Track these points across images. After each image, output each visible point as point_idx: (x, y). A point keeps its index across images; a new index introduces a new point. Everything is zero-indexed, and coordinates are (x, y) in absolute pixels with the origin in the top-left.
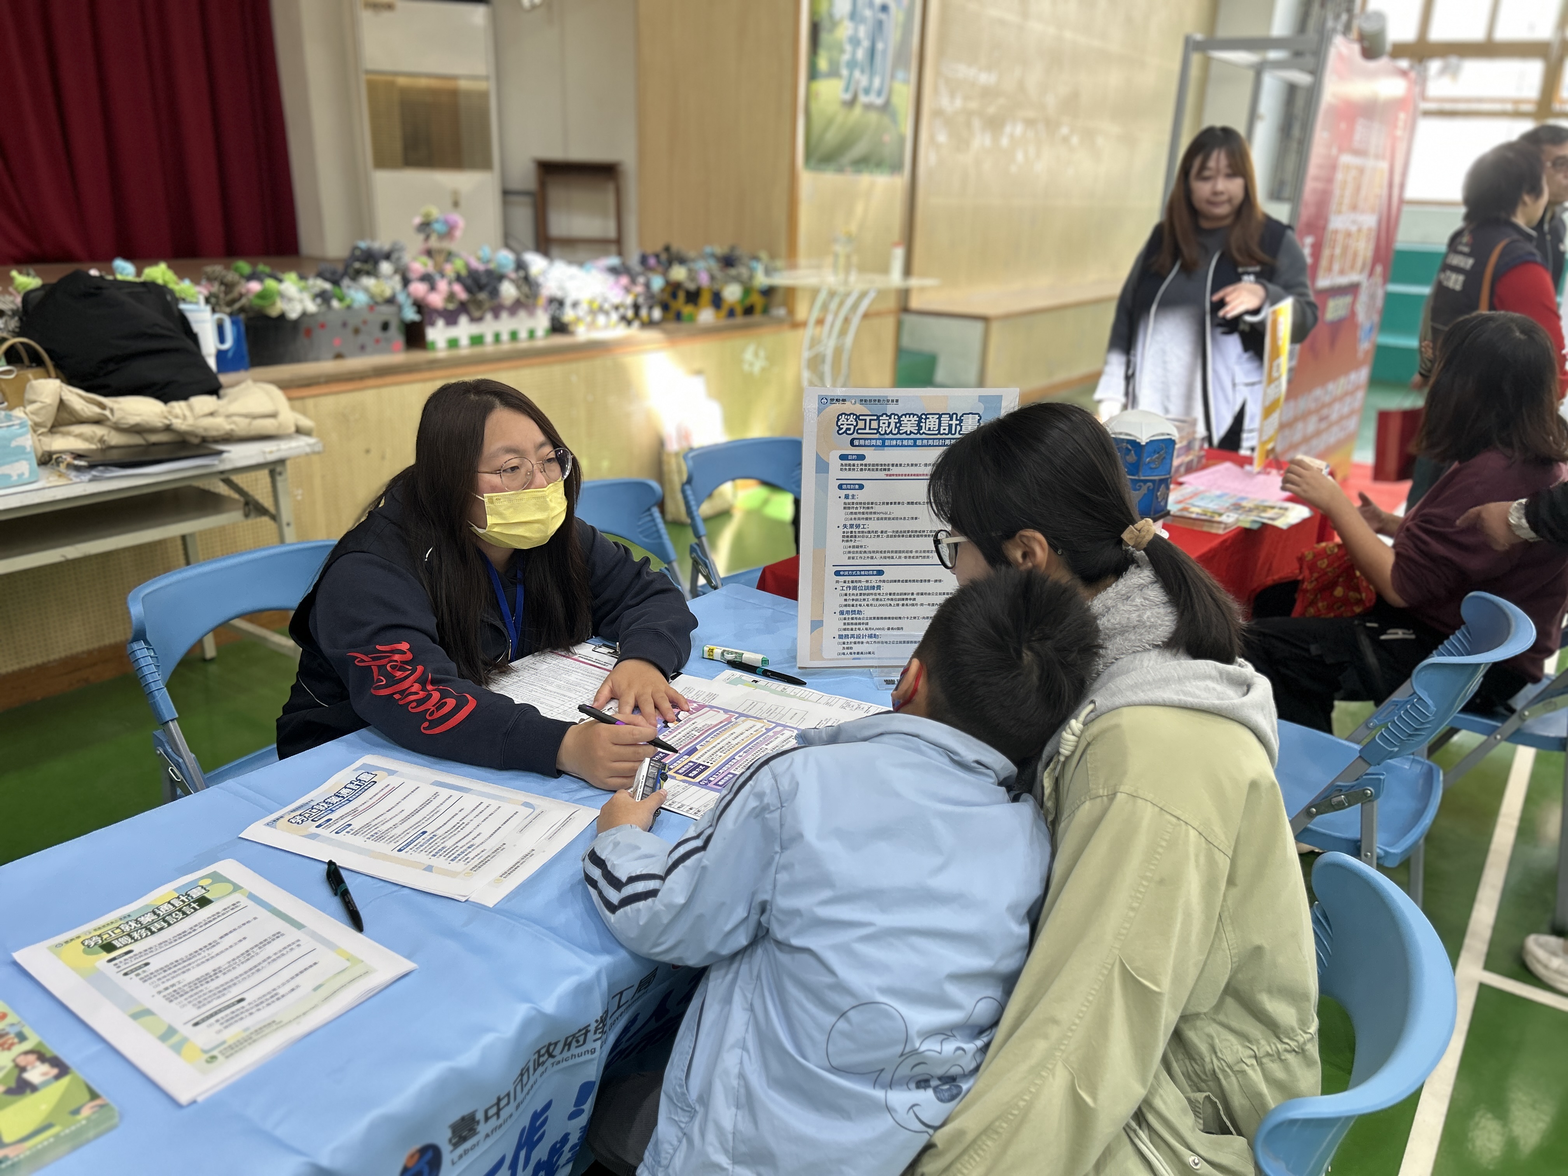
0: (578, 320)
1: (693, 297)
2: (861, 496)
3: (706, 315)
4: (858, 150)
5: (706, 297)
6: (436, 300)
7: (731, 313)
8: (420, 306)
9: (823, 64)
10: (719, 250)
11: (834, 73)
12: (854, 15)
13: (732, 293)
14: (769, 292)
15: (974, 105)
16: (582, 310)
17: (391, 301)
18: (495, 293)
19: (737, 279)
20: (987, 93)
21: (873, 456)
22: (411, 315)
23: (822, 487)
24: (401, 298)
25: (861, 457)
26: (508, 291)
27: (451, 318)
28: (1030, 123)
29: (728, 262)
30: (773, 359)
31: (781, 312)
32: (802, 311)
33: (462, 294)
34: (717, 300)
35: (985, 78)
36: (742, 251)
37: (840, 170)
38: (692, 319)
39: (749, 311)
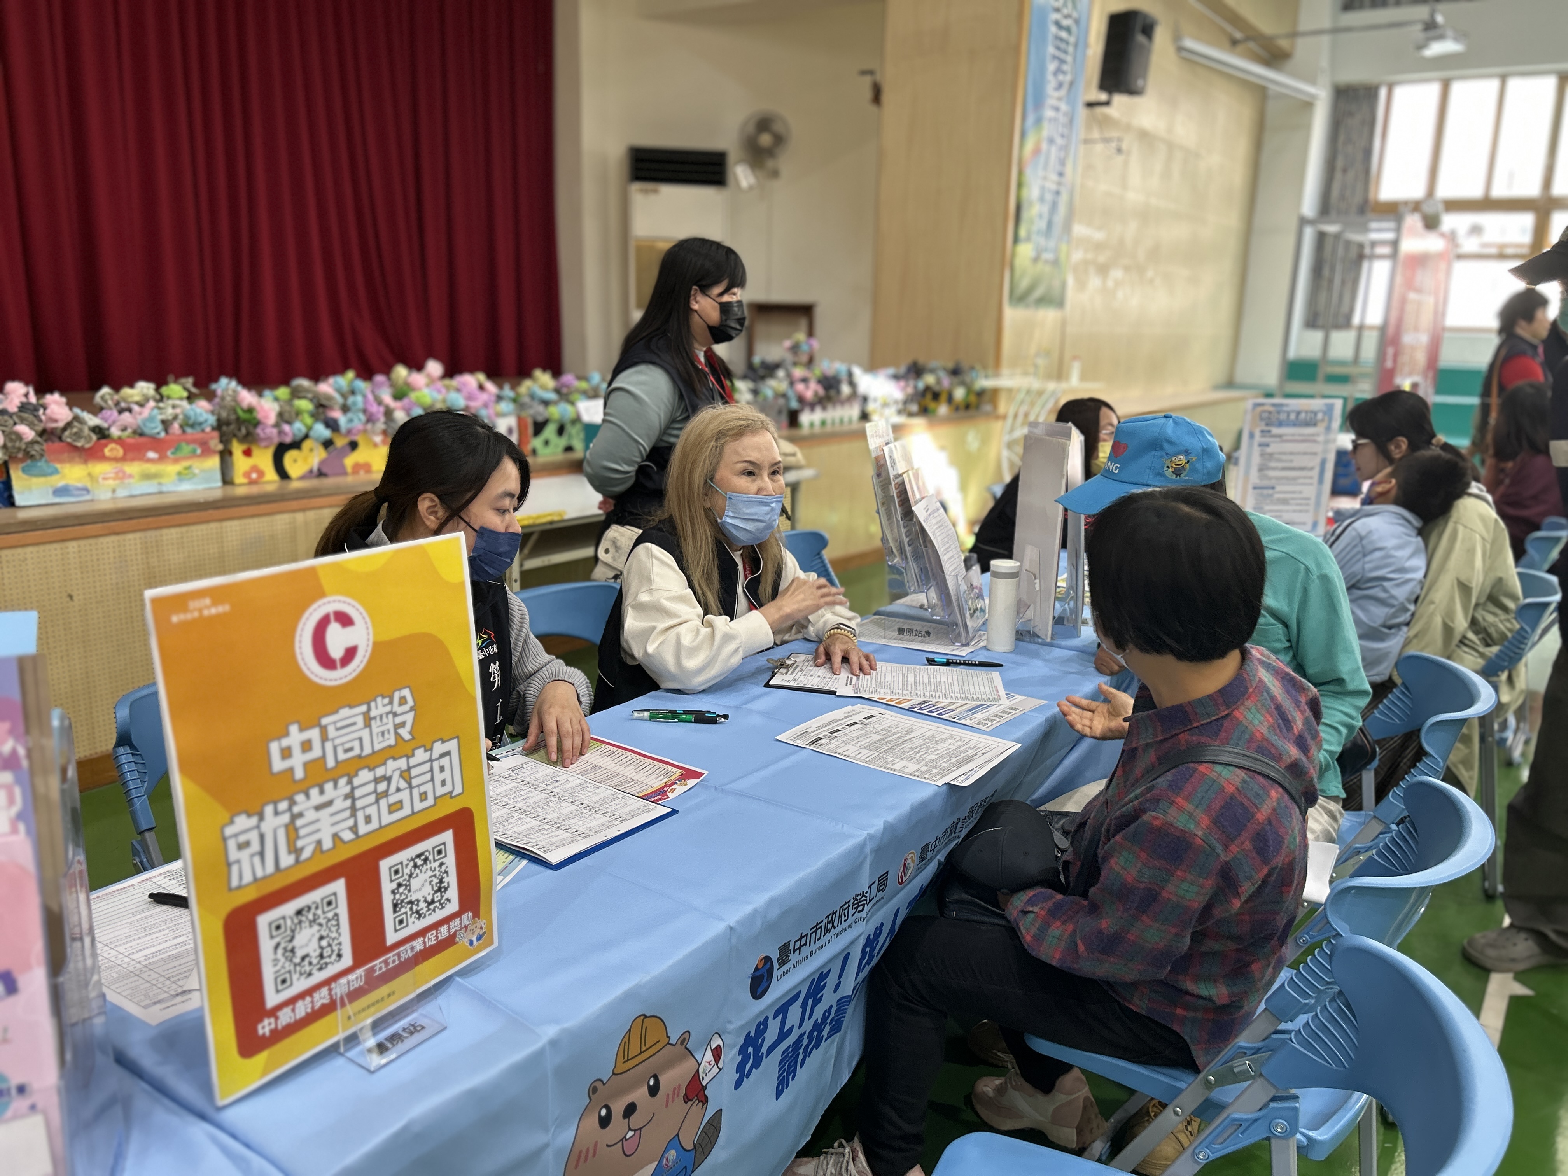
0: (875, 411)
1: (936, 396)
2: (1269, 450)
3: (943, 409)
4: (1038, 293)
5: (944, 397)
6: (809, 394)
7: (957, 409)
8: (801, 399)
9: (1023, 232)
10: (950, 365)
11: (1028, 239)
12: (1042, 199)
13: (959, 393)
14: (981, 394)
15: (1090, 256)
16: (878, 404)
17: (784, 396)
18: (838, 392)
19: (963, 383)
20: (1099, 247)
21: (1275, 430)
22: (794, 404)
23: (1250, 446)
24: (791, 394)
25: (1269, 431)
26: (846, 389)
27: (812, 406)
28: (1127, 269)
29: (955, 372)
30: (985, 441)
31: (988, 408)
32: (1002, 408)
33: (821, 391)
34: (950, 399)
35: (1099, 236)
36: (965, 365)
37: (1027, 306)
38: (934, 412)
39: (967, 407)
